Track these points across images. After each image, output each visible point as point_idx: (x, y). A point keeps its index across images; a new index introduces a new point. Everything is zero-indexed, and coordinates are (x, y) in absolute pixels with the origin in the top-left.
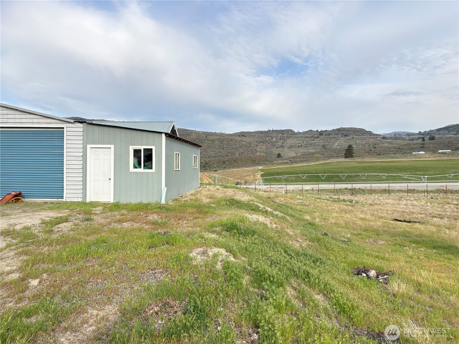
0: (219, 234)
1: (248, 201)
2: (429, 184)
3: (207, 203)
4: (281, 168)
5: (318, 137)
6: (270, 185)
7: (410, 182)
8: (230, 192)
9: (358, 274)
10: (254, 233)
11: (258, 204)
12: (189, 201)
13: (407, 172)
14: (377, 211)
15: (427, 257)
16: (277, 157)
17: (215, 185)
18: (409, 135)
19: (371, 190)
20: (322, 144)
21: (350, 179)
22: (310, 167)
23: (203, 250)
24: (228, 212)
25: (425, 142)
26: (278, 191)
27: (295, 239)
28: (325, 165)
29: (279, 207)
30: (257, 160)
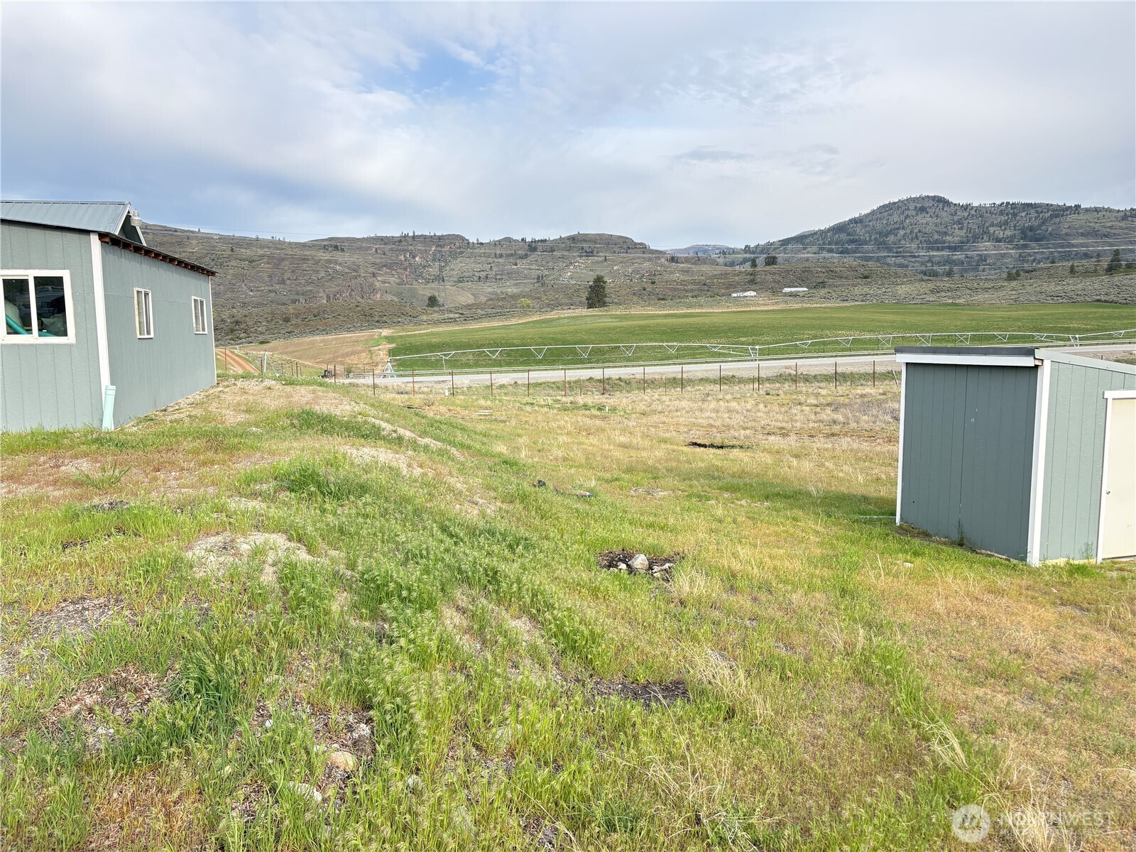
0: (270, 498)
1: (351, 415)
2: (763, 364)
3: (238, 425)
4: (438, 334)
5: (526, 256)
6: (413, 375)
7: (725, 359)
8: (302, 396)
9: (611, 565)
10: (363, 489)
11: (377, 422)
12: (187, 420)
13: (721, 338)
14: (655, 427)
15: (752, 518)
16: (428, 305)
17: (262, 377)
18: (724, 253)
19: (645, 381)
20: (535, 274)
21: (598, 357)
22: (509, 331)
23: (222, 541)
24: (295, 444)
25: (758, 269)
26: (433, 391)
27: (468, 498)
28: (544, 325)
29: (434, 427)
30: (376, 313)
